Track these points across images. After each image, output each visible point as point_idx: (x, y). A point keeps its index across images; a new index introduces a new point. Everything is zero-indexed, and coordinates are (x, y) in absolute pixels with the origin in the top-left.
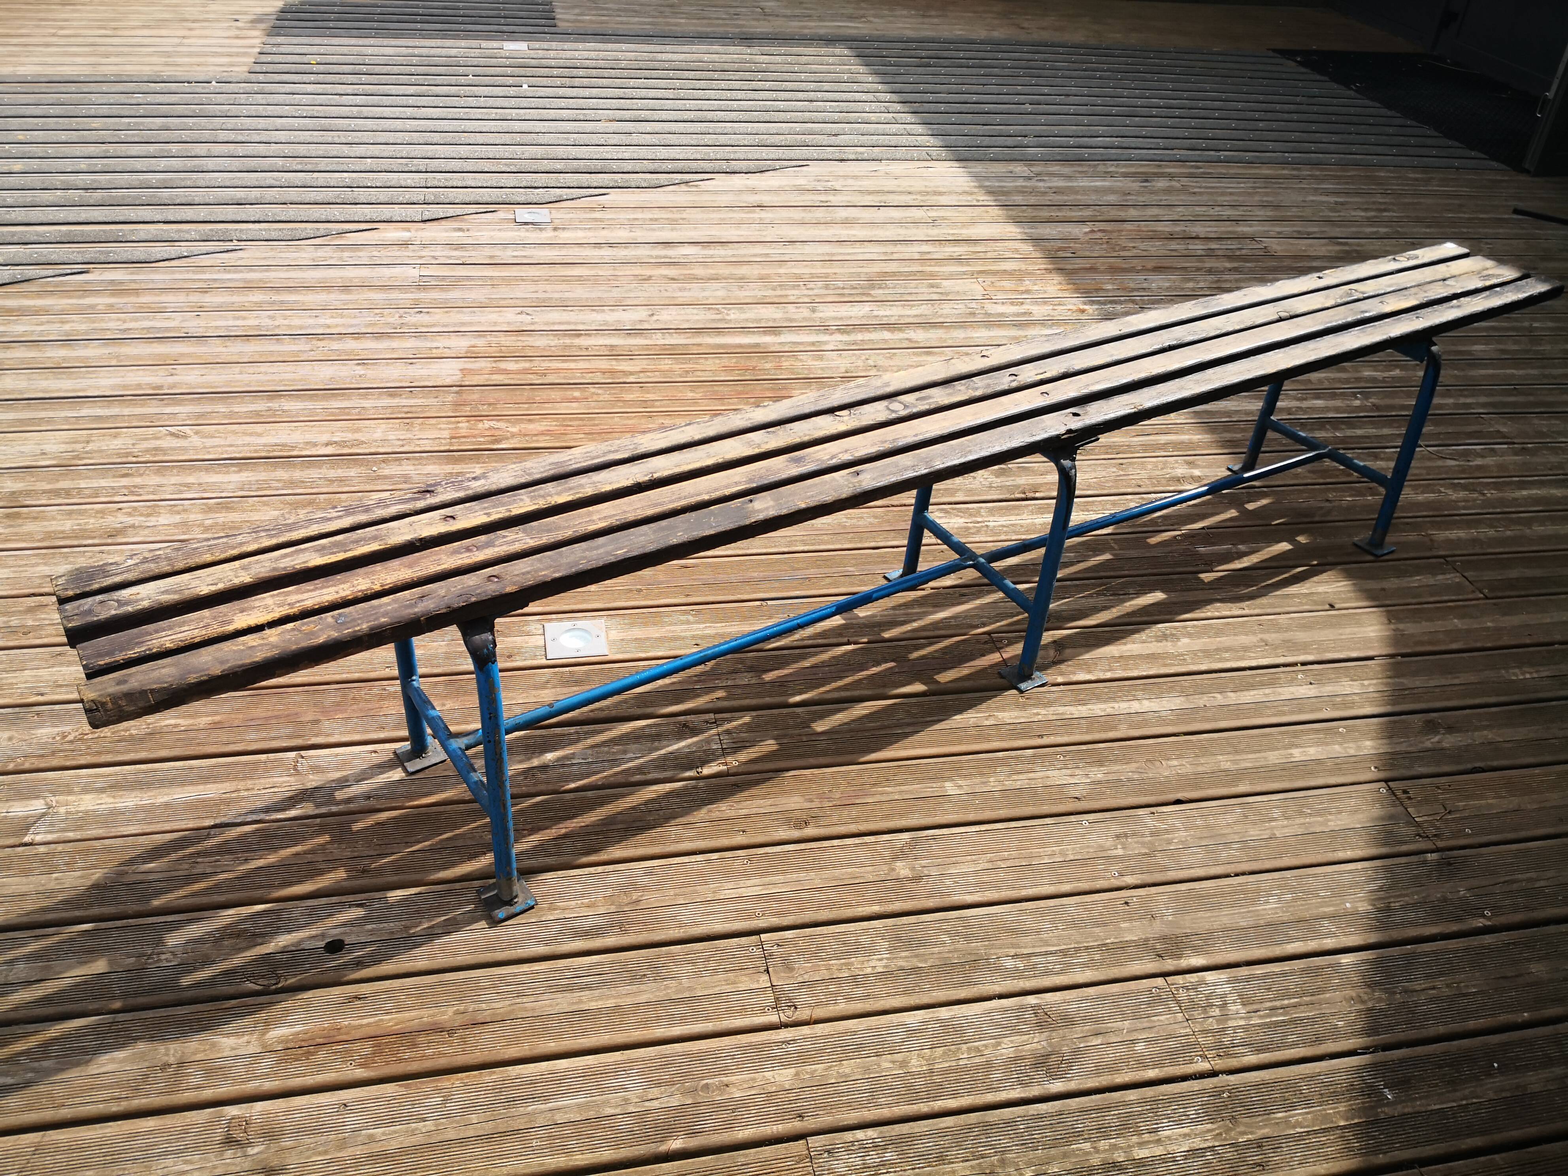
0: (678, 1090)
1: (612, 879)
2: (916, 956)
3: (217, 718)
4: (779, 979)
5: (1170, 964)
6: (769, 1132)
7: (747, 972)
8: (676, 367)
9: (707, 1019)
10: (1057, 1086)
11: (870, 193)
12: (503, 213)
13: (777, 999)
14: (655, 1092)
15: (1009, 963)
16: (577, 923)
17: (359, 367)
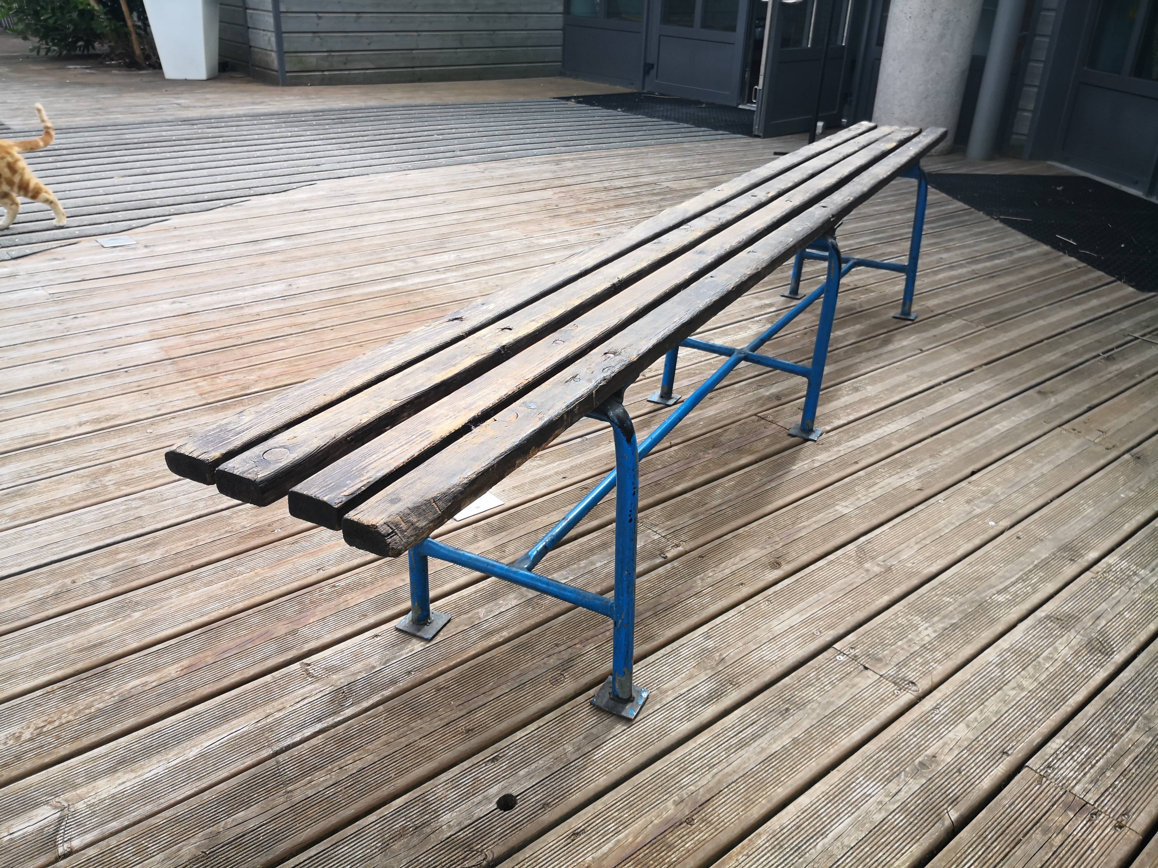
0: (906, 776)
1: (685, 652)
2: (944, 617)
3: (185, 663)
4: (880, 669)
5: (1083, 562)
6: (999, 773)
7: (853, 675)
8: (347, 312)
9: (868, 718)
10: (1119, 658)
11: (382, 192)
12: (85, 243)
13: (895, 684)
14: (893, 787)
15: (1001, 598)
16: (695, 694)
17: (54, 365)
